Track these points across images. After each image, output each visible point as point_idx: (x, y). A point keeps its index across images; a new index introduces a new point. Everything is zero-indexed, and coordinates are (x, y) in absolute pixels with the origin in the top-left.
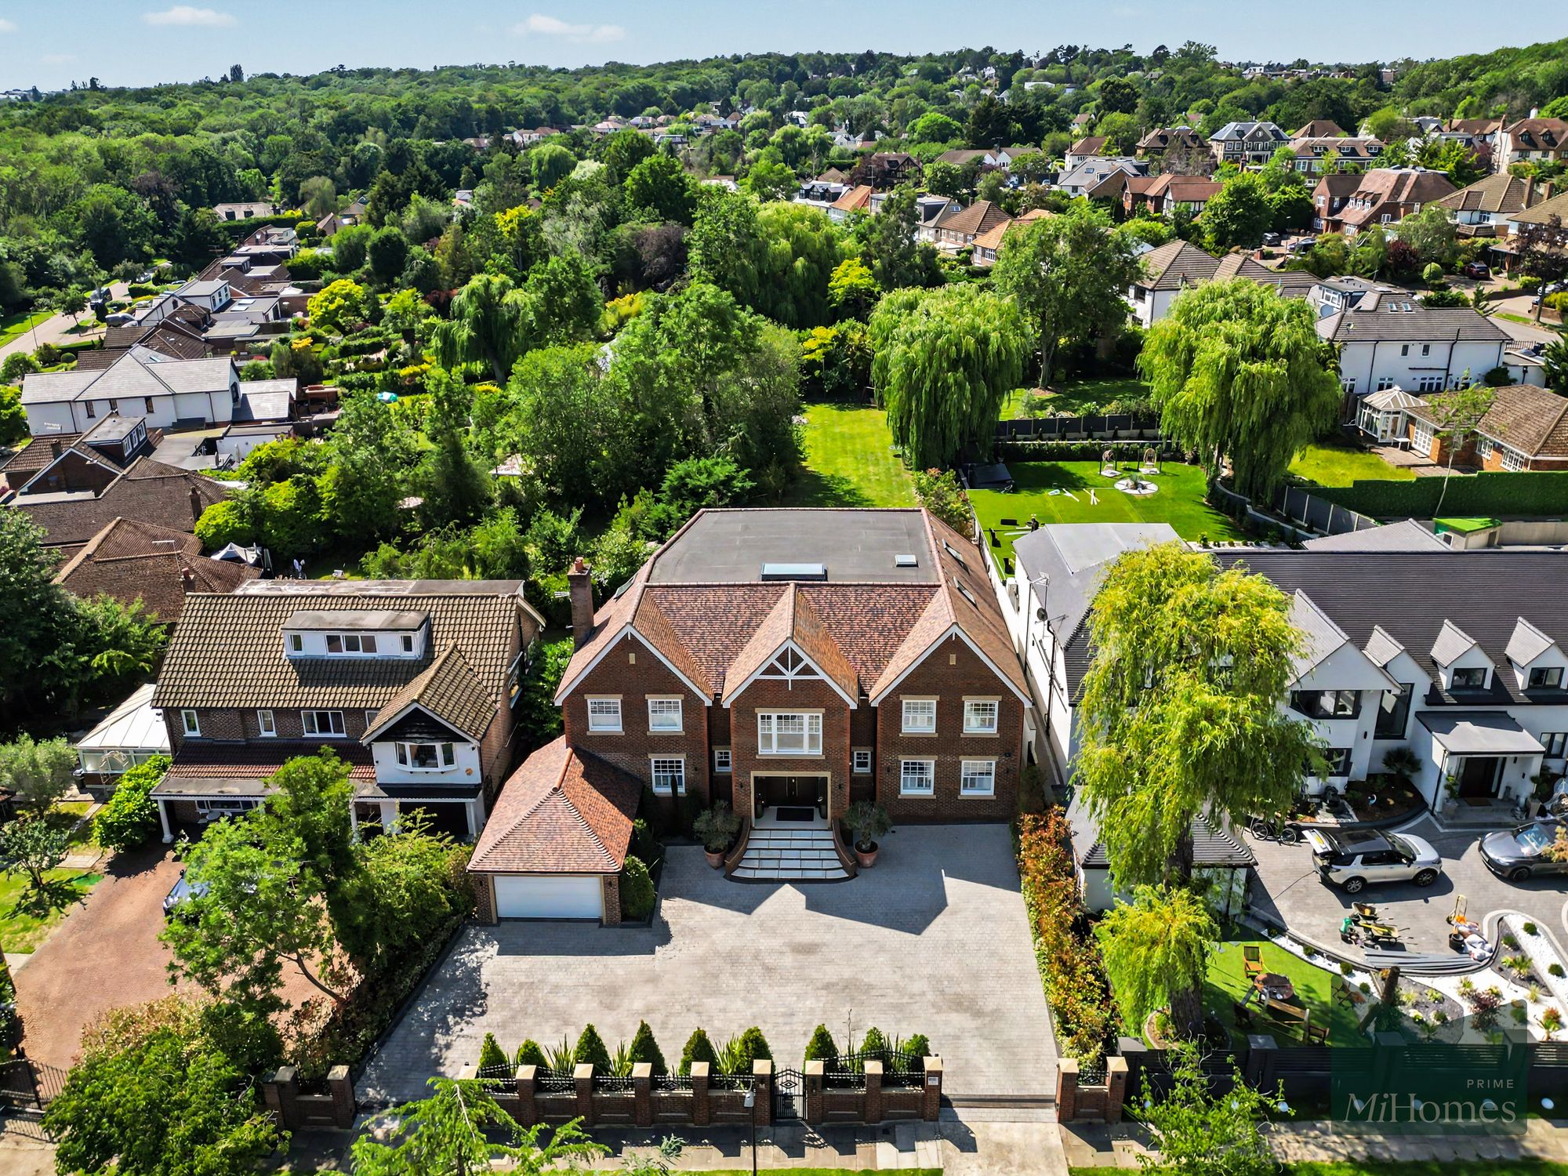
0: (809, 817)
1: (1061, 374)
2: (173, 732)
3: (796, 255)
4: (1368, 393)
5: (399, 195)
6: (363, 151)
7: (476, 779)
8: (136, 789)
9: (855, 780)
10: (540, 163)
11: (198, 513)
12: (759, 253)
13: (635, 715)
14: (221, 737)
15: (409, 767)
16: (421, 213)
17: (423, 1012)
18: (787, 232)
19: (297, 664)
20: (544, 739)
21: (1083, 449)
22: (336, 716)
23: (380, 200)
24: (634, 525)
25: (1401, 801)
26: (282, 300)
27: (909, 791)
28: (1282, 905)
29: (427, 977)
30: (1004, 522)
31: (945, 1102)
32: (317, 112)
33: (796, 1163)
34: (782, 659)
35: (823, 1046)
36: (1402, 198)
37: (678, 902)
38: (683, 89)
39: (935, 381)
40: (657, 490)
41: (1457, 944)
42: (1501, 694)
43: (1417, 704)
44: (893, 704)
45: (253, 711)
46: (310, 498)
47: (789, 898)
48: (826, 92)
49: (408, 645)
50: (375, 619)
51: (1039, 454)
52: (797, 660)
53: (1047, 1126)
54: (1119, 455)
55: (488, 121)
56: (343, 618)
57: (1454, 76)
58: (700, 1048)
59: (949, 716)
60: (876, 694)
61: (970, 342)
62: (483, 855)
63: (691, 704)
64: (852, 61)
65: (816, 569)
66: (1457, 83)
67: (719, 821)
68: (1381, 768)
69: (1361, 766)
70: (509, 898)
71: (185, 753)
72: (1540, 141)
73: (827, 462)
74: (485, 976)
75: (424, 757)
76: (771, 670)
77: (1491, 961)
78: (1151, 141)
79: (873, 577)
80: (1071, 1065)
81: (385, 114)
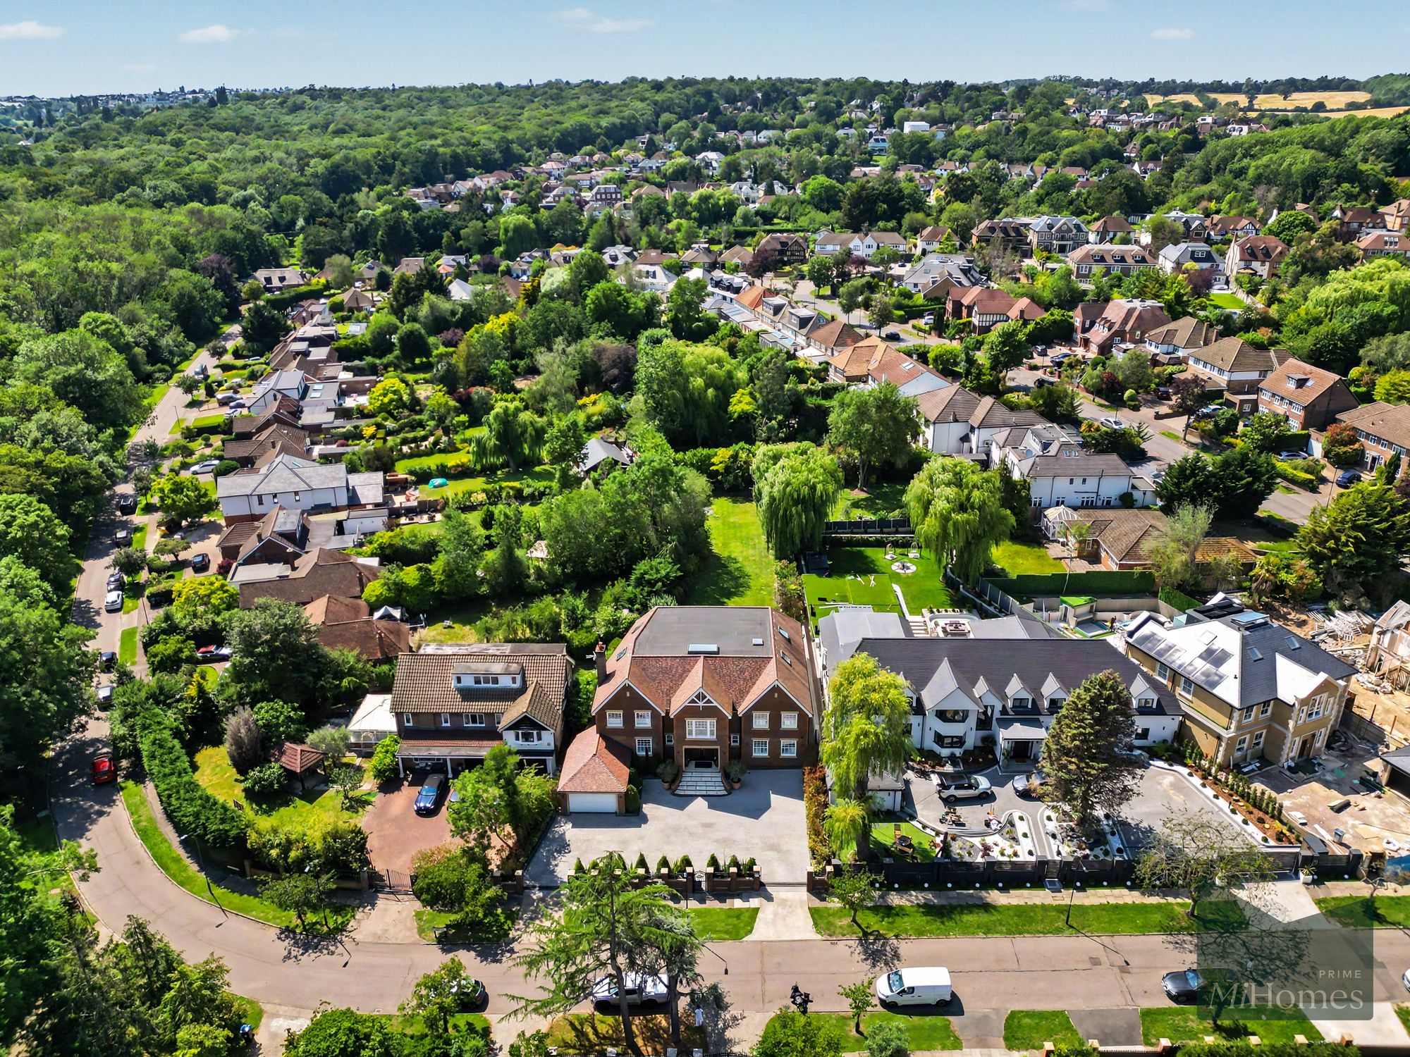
0: (709, 766)
1: (873, 479)
2: (400, 723)
3: (707, 386)
4: (1049, 507)
5: (413, 289)
6: (363, 218)
7: (552, 747)
8: (387, 752)
9: (731, 748)
10: (506, 231)
11: (362, 587)
12: (684, 389)
13: (629, 720)
14: (424, 727)
15: (520, 742)
16: (432, 307)
17: (543, 852)
18: (702, 372)
19: (460, 691)
20: (583, 728)
21: (877, 540)
22: (481, 717)
23: (399, 293)
24: (616, 600)
25: (986, 759)
26: (342, 383)
27: (757, 754)
28: (918, 807)
29: (543, 836)
30: (820, 599)
31: (763, 885)
32: (312, 162)
33: (703, 906)
34: (698, 697)
35: (713, 862)
36: (1128, 328)
37: (650, 805)
38: (614, 124)
39: (785, 510)
40: (628, 579)
41: (988, 824)
42: (1036, 710)
43: (997, 715)
44: (748, 716)
45: (439, 714)
46: (427, 579)
47: (700, 804)
48: (735, 128)
49: (514, 681)
50: (497, 668)
51: (851, 543)
52: (704, 697)
53: (803, 893)
54: (896, 544)
55: (452, 165)
56: (480, 667)
57: (1239, 152)
58: (664, 863)
59: (775, 721)
60: (741, 710)
61: (805, 490)
62: (563, 784)
63: (655, 715)
64: (759, 90)
65: (713, 648)
66: (1240, 160)
67: (669, 769)
68: (979, 744)
69: (970, 743)
70: (575, 803)
71: (405, 733)
72: (1260, 255)
73: (725, 545)
74: (567, 837)
75: (527, 737)
76: (693, 701)
77: (999, 832)
78: (983, 230)
79: (742, 652)
80: (811, 869)
81: (367, 161)
